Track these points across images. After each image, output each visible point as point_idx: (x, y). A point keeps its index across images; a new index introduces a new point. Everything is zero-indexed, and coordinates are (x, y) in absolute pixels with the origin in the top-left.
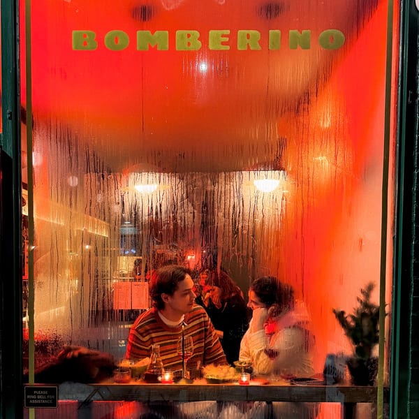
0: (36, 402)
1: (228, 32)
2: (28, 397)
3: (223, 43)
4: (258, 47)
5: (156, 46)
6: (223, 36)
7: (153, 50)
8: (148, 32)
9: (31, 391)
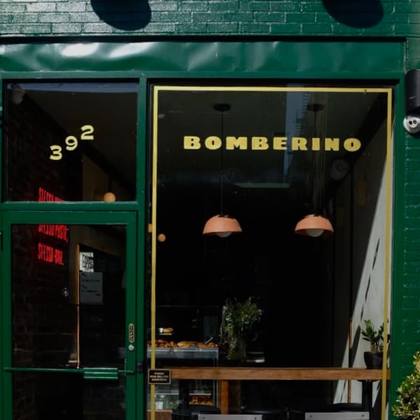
0: (156, 380)
1: (285, 139)
2: (151, 376)
3: (283, 146)
4: (305, 149)
5: (239, 147)
6: (283, 141)
7: (237, 149)
8: (233, 138)
9: (152, 373)
